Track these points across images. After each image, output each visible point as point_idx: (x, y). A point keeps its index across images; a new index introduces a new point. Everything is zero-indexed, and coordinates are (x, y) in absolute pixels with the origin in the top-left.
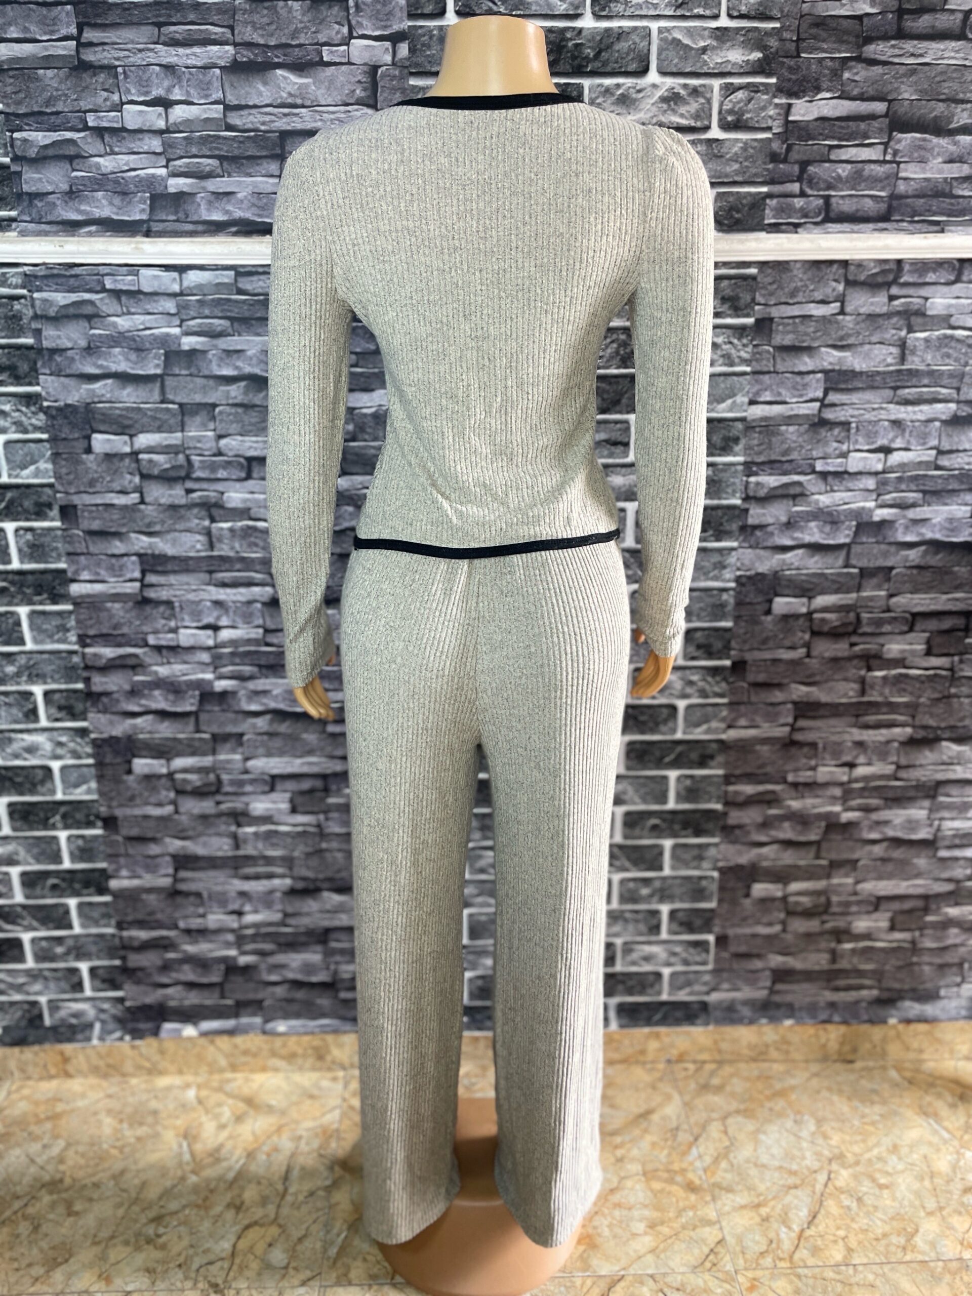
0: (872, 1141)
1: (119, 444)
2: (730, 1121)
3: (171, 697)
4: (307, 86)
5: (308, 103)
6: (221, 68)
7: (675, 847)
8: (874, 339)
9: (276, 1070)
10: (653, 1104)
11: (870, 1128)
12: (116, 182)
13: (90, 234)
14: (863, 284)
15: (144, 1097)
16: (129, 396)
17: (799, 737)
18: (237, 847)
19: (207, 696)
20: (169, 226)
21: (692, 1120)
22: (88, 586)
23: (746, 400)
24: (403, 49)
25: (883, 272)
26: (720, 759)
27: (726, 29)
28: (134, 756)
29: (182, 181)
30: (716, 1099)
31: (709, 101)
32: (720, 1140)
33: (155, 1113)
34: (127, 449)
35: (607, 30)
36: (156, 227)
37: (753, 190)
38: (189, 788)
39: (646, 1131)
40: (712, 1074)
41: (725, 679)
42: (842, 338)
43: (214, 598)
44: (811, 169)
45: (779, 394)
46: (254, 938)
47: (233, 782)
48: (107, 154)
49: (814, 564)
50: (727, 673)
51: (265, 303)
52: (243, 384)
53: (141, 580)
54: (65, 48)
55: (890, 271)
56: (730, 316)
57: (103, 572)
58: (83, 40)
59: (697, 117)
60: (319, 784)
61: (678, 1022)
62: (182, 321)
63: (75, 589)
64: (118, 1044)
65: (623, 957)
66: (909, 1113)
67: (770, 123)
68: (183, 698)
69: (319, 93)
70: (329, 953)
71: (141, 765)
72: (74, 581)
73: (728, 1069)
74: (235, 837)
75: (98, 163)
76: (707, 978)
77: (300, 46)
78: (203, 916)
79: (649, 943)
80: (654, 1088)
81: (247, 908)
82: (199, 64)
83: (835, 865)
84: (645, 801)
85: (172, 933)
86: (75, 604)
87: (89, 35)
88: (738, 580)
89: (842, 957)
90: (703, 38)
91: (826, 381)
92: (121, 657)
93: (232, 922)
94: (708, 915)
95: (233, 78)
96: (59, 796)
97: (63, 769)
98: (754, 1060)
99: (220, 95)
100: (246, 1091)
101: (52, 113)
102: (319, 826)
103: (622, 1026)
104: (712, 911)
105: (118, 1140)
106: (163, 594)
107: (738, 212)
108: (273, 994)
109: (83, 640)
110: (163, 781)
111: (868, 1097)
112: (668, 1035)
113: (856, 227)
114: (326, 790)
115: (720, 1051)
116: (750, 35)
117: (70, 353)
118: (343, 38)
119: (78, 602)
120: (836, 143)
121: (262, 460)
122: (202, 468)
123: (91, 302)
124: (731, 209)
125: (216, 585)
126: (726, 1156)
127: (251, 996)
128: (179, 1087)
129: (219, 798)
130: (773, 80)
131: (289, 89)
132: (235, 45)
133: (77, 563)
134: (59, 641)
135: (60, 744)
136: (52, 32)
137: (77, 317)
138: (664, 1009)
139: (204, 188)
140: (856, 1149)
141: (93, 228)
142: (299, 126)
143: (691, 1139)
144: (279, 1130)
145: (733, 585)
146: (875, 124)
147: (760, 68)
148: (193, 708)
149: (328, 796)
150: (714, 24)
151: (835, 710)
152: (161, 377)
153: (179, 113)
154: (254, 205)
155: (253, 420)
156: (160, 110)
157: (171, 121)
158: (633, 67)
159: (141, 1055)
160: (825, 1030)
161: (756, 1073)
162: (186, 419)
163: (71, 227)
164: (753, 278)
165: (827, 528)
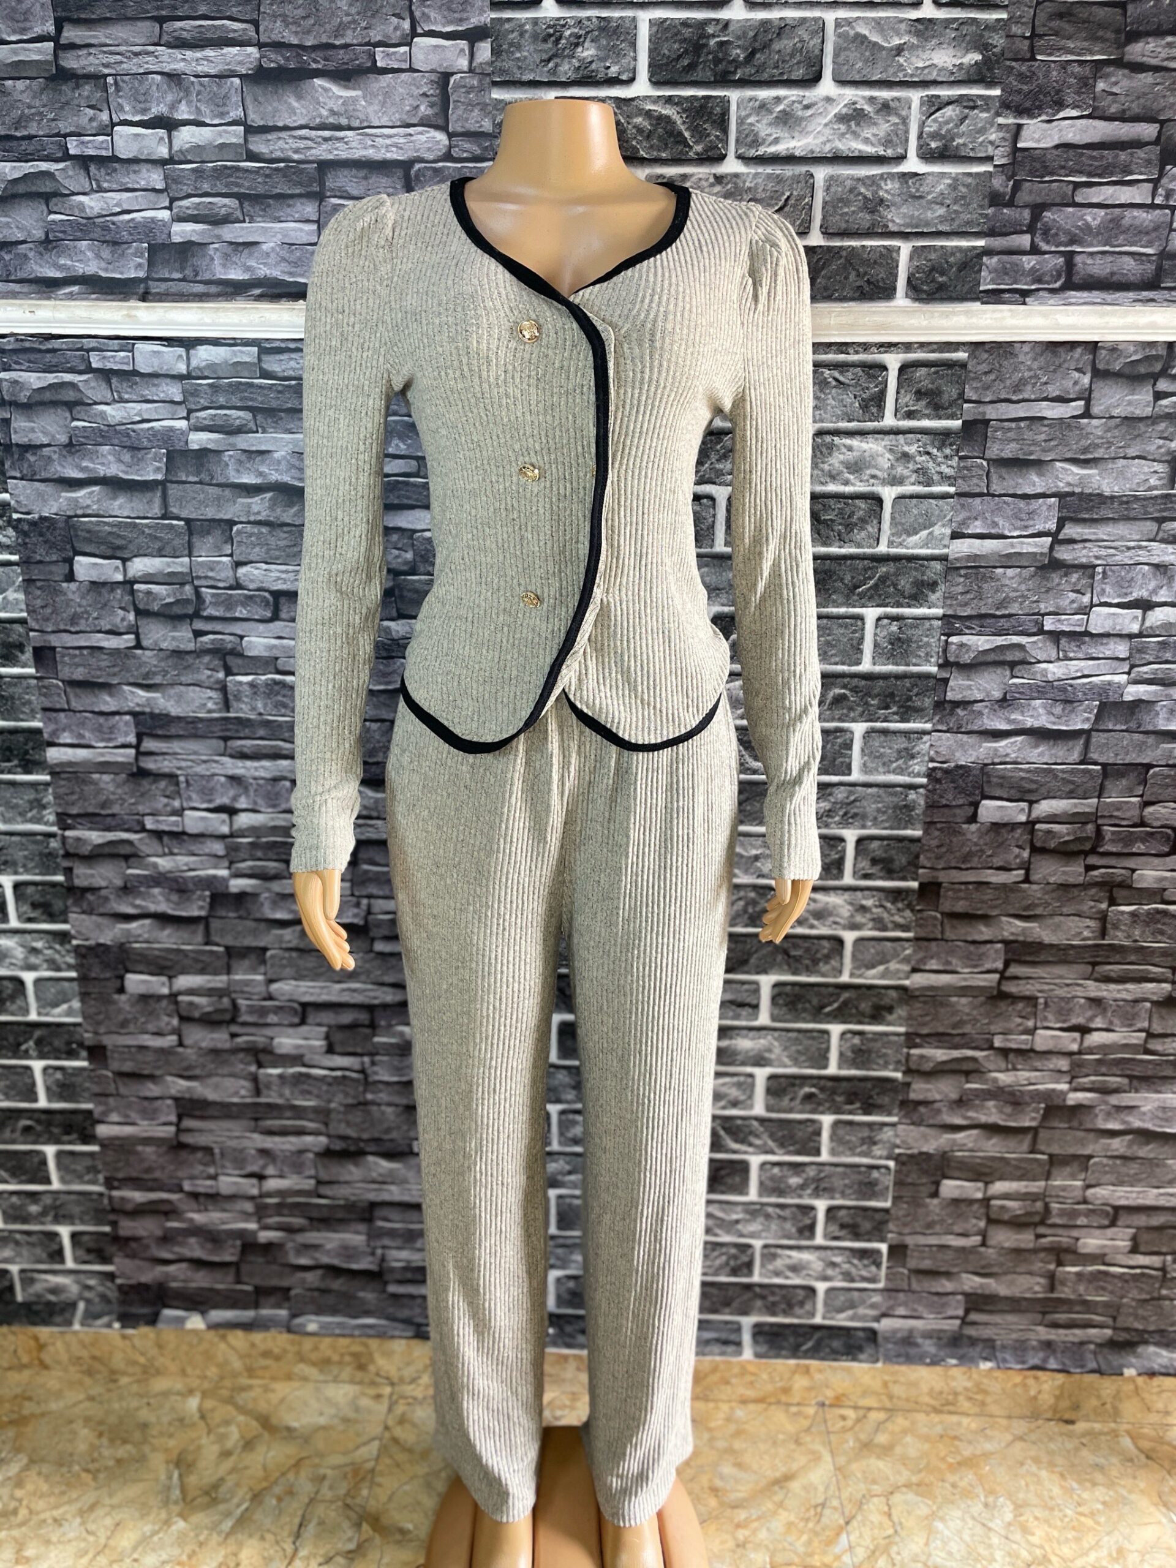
0: (1089, 1540)
1: (110, 570)
2: (897, 1498)
3: (175, 897)
4: (355, 100)
5: (356, 124)
6: (241, 76)
7: (836, 1124)
8: (1131, 452)
9: (305, 1379)
10: (795, 1466)
11: (1089, 1522)
12: (105, 228)
13: (71, 297)
14: (1118, 375)
15: (134, 1403)
16: (121, 507)
17: (1011, 988)
18: (258, 1092)
19: (220, 897)
20: (174, 287)
21: (845, 1495)
22: (70, 751)
23: (948, 531)
24: (484, 51)
25: (1147, 358)
26: (901, 1011)
27: (930, 20)
28: (128, 971)
29: (189, 227)
30: (879, 1465)
31: (905, 121)
32: (881, 1526)
33: (145, 1426)
34: (119, 577)
35: (765, 23)
36: (156, 288)
37: (964, 243)
38: (197, 1014)
39: (780, 1505)
40: (879, 1426)
41: (910, 907)
42: (1085, 450)
43: (230, 772)
44: (1048, 215)
45: (995, 524)
46: (280, 1209)
47: (252, 1010)
48: (93, 191)
49: (1039, 755)
50: (913, 898)
51: (298, 391)
52: (269, 495)
53: (137, 747)
54: (39, 51)
55: (1157, 358)
56: (928, 417)
57: (87, 734)
58: (63, 41)
59: (887, 142)
60: (363, 1017)
61: (835, 1355)
62: (190, 412)
63: (53, 755)
64: (105, 1331)
65: (763, 1265)
66: (1144, 1503)
67: (990, 151)
68: (188, 899)
69: (370, 110)
70: (374, 1235)
71: (136, 982)
72: (52, 744)
73: (901, 1422)
74: (255, 1079)
75: (81, 203)
76: (876, 1298)
77: (346, 46)
78: (214, 1177)
79: (799, 1248)
80: (798, 1442)
81: (270, 1170)
82: (213, 72)
83: (1056, 1162)
84: (796, 1062)
85: (174, 1197)
86: (52, 774)
87: (70, 34)
88: (930, 774)
89: (1063, 1283)
90: (898, 34)
91: (1060, 508)
92: (111, 843)
93: (251, 1187)
94: (878, 1216)
95: (258, 90)
96: (33, 1017)
97: (38, 982)
98: (937, 1411)
99: (240, 112)
100: (263, 1407)
101: (23, 138)
102: (363, 1071)
103: (758, 1355)
104: (886, 1211)
105: (93, 1461)
106: (166, 765)
107: (942, 274)
108: (303, 1281)
109: (64, 820)
110: (164, 1003)
111: (1088, 1474)
112: (820, 1371)
113: (1109, 297)
114: (373, 1026)
115: (891, 1397)
116: (965, 29)
117: (46, 451)
118: (404, 36)
119: (57, 771)
120: (1084, 179)
121: (292, 596)
122: (215, 604)
123: (72, 385)
124: (933, 269)
125: (232, 756)
126: (886, 1550)
127: (275, 1282)
128: (179, 1393)
129: (234, 1029)
130: (997, 92)
131: (331, 104)
132: (260, 45)
133: (56, 721)
134: (32, 821)
135: (34, 951)
136: (23, 31)
137: (54, 404)
138: (817, 1335)
139: (218, 237)
140: (1066, 1551)
141: (75, 289)
142: (344, 155)
143: (842, 1522)
144: (298, 1464)
145: (924, 780)
146: (1141, 153)
147: (979, 76)
148: (203, 913)
149: (374, 1035)
150: (914, 14)
151: (1062, 955)
152: (162, 484)
153: (186, 136)
154: (284, 259)
155: (282, 543)
156: (162, 132)
157: (176, 148)
158: (798, 73)
159: (134, 1347)
160: (1036, 1378)
161: (939, 1429)
162: (194, 540)
163: (47, 287)
164: (963, 365)
165: (1058, 709)
